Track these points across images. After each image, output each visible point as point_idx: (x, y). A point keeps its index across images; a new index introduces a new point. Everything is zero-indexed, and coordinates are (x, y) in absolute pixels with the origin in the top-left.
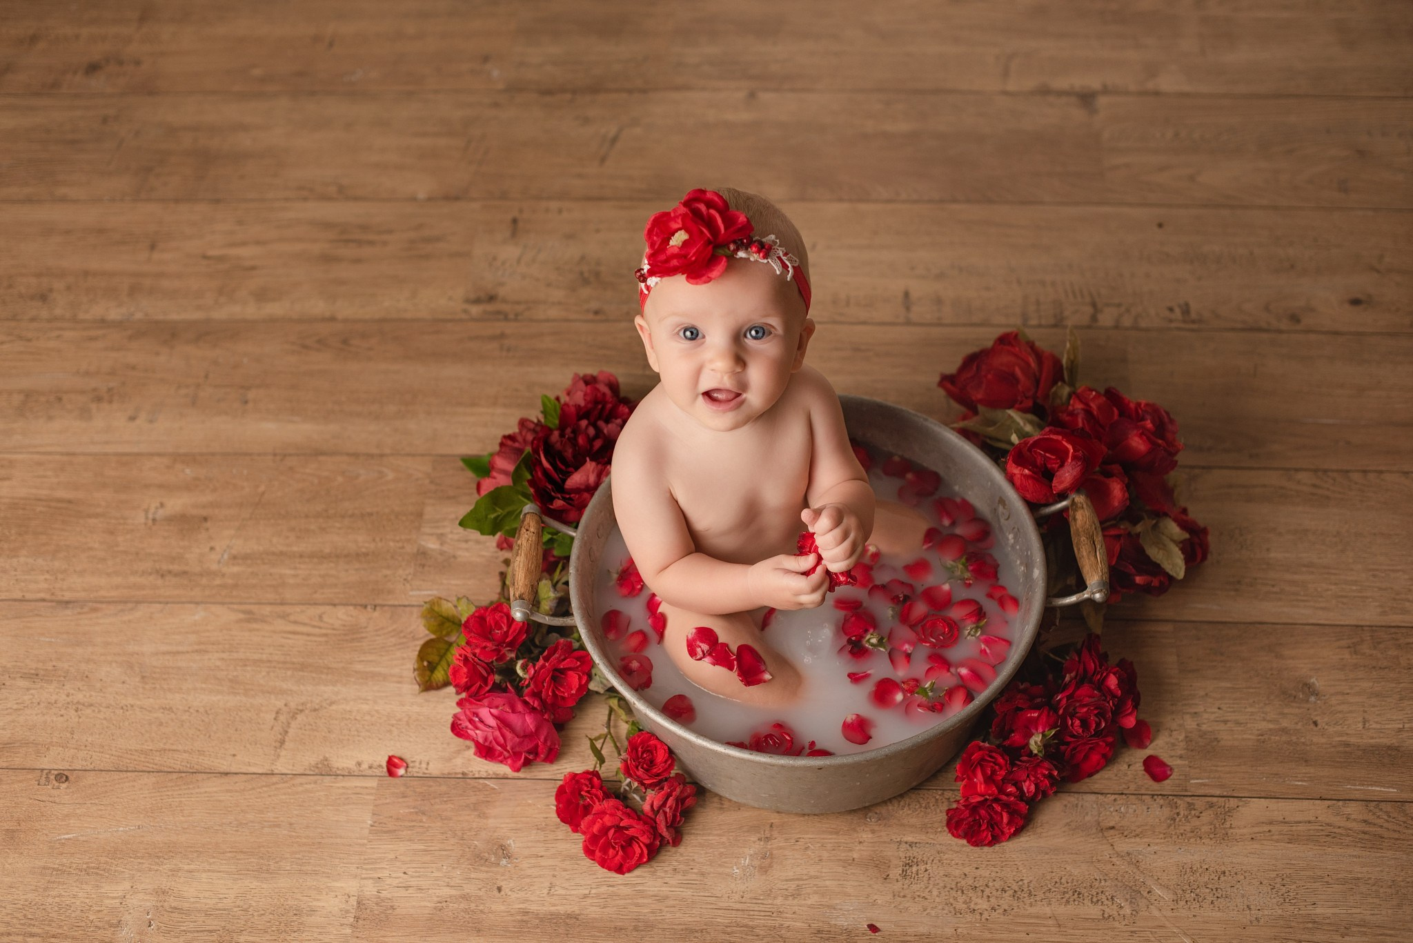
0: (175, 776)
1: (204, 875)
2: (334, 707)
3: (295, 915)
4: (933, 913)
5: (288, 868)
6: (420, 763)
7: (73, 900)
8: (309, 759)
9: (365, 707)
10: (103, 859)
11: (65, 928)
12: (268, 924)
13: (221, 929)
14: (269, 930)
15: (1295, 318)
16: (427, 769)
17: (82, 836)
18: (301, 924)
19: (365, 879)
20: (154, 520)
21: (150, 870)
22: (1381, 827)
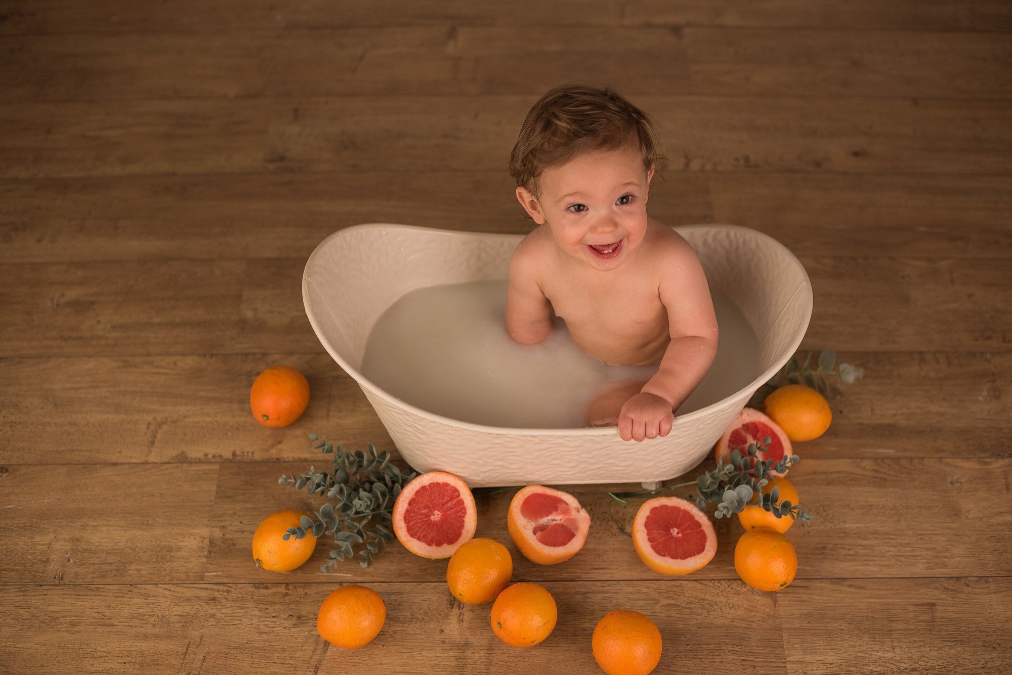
0: (80, 467)
1: (104, 528)
2: (187, 420)
3: (168, 551)
4: (597, 536)
5: (161, 522)
6: (248, 453)
7: (16, 547)
8: (171, 453)
9: (208, 419)
10: (34, 520)
11: (11, 564)
12: (149, 558)
13: (117, 562)
14: (151, 562)
15: (818, 164)
16: (252, 456)
17: (19, 506)
18: (172, 556)
19: (214, 527)
20: (58, 305)
21: (67, 526)
22: (885, 473)
